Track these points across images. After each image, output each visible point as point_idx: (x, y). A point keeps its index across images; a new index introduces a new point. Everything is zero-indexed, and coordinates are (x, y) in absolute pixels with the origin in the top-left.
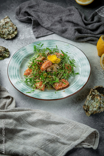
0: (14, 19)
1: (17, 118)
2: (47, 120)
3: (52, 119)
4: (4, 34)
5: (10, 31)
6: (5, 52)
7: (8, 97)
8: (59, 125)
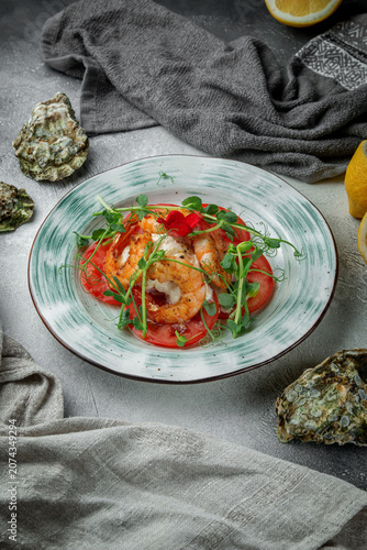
0: (40, 75)
1: (76, 460)
2: (190, 461)
3: (210, 458)
4: (33, 161)
5: (60, 151)
6: (16, 200)
7: (35, 379)
8: (236, 478)
